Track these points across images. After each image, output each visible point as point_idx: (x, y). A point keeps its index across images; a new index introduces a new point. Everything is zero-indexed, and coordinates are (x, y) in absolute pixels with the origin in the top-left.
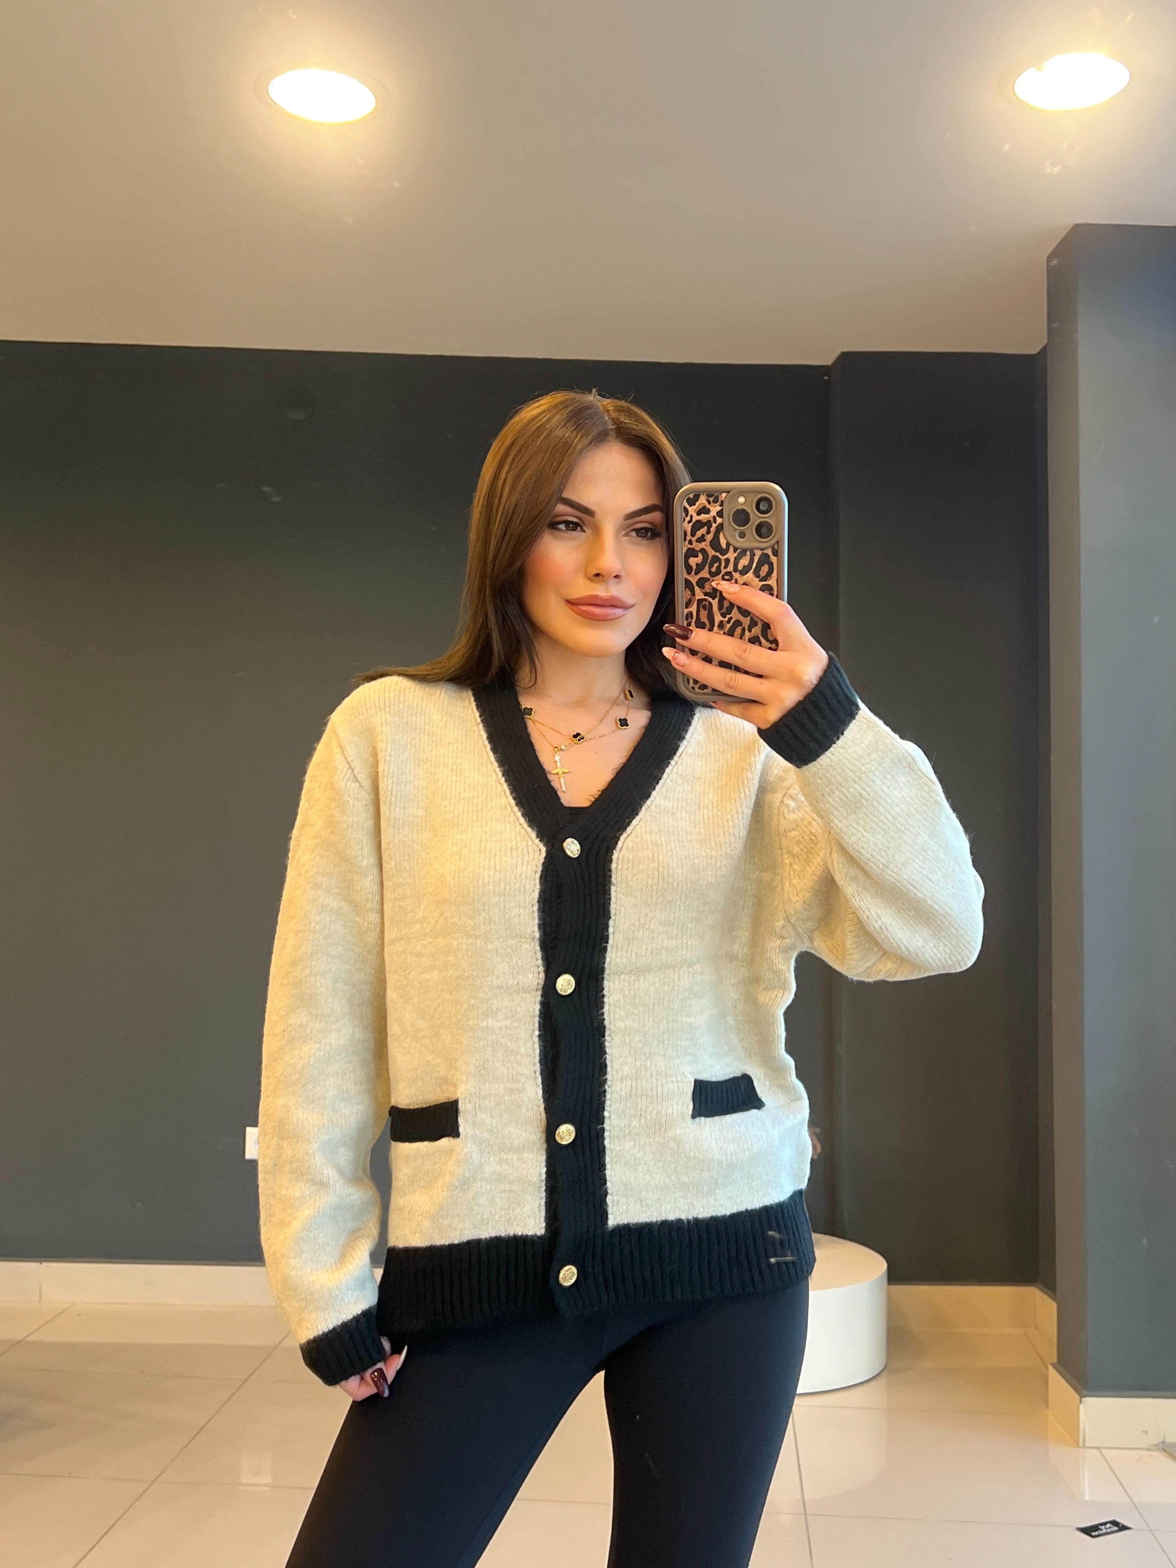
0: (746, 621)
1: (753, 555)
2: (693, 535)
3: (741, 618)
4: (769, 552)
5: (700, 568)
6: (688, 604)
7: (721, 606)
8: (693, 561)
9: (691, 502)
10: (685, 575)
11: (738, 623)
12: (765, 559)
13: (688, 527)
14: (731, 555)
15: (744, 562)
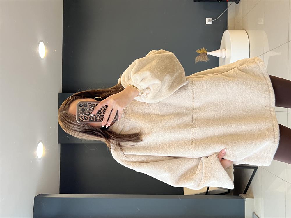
0: (103, 109)
1: (91, 108)
2: (86, 119)
3: (103, 110)
4: (90, 105)
5: (93, 118)
6: (100, 120)
7: (101, 114)
8: (92, 119)
9: (80, 120)
10: (94, 121)
11: (104, 110)
12: (91, 105)
13: (85, 120)
14: (90, 112)
15: (92, 109)
